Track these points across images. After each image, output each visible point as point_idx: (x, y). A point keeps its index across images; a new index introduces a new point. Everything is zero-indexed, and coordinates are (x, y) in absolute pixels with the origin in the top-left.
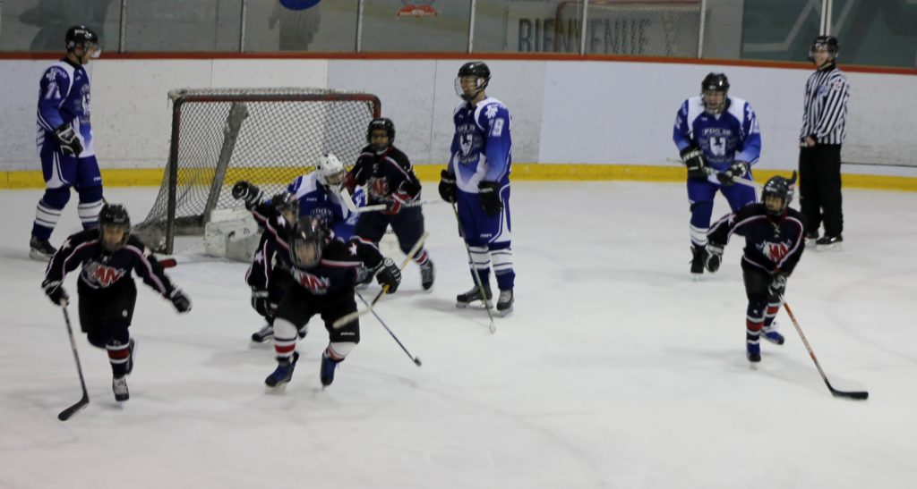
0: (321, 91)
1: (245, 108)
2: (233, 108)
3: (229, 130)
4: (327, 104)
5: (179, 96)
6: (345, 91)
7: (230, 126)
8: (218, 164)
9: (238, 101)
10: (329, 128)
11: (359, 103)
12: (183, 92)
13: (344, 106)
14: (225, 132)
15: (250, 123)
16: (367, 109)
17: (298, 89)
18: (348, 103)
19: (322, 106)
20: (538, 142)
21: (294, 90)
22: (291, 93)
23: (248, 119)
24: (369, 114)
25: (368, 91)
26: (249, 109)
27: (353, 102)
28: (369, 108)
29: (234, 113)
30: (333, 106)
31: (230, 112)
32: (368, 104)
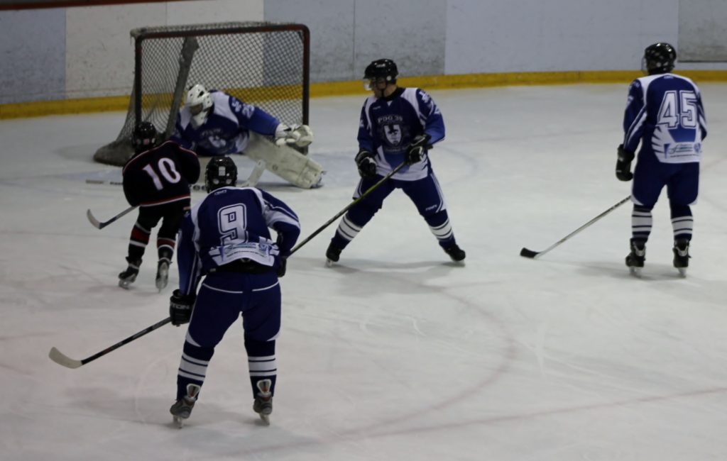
0: (258, 23)
1: (196, 41)
2: (185, 41)
3: (183, 60)
4: (264, 34)
5: (139, 34)
6: (279, 23)
7: (184, 57)
8: (176, 89)
9: (190, 36)
10: (267, 54)
11: (291, 32)
12: (143, 30)
13: (279, 35)
14: (180, 63)
15: (200, 54)
16: (298, 37)
17: (239, 23)
18: (282, 33)
19: (260, 36)
20: (444, 56)
21: (235, 23)
22: (234, 26)
23: (199, 50)
24: (300, 41)
25: (299, 22)
26: (198, 41)
27: (286, 32)
28: (300, 35)
29: (186, 46)
30: (269, 36)
31: (184, 45)
32: (299, 33)
